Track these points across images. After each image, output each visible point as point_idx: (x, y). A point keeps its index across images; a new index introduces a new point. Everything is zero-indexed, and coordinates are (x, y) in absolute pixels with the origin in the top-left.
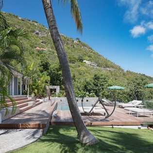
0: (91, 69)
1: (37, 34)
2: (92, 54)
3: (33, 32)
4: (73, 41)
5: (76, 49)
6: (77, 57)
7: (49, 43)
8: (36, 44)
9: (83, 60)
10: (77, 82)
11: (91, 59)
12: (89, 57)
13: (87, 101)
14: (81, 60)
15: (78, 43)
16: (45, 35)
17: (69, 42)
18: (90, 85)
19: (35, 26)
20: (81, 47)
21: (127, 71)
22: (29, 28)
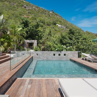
0: (62, 30)
1: (25, 7)
2: (62, 20)
3: (22, 6)
4: (49, 12)
5: (51, 17)
6: (52, 22)
7: (33, 13)
8: (24, 14)
9: (56, 24)
10: (53, 37)
11: (62, 23)
12: (60, 22)
13: (65, 55)
14: (55, 24)
15: (53, 13)
16: (31, 8)
17: (46, 13)
18: (66, 39)
19: (24, 2)
20: (54, 16)
21: (86, 32)
22: (20, 4)
